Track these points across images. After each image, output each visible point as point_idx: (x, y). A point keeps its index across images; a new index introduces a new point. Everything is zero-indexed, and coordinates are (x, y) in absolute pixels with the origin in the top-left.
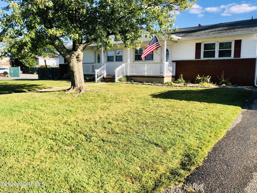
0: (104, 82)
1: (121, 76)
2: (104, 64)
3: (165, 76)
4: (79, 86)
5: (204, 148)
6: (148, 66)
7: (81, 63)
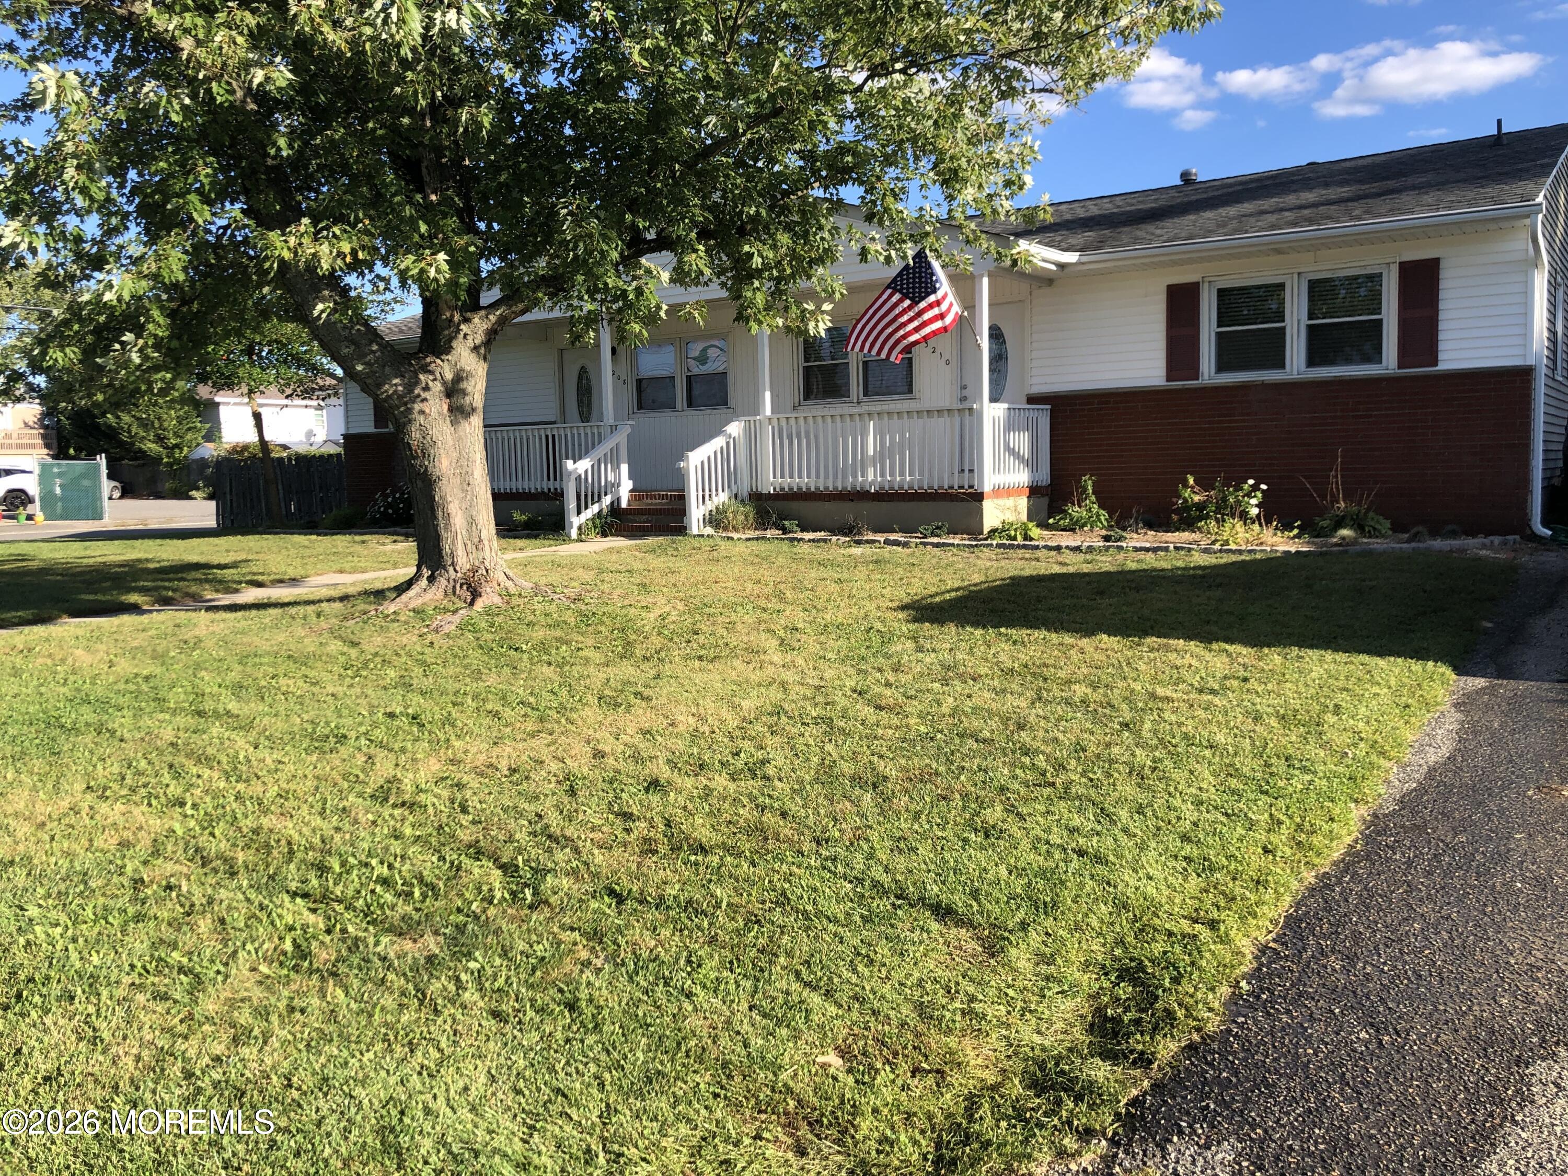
0: (619, 533)
1: (722, 498)
2: (613, 428)
3: (987, 488)
4: (463, 563)
5: (1230, 920)
6: (880, 432)
7: (474, 426)
